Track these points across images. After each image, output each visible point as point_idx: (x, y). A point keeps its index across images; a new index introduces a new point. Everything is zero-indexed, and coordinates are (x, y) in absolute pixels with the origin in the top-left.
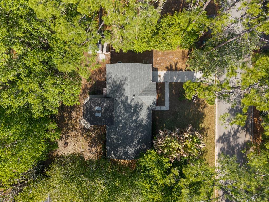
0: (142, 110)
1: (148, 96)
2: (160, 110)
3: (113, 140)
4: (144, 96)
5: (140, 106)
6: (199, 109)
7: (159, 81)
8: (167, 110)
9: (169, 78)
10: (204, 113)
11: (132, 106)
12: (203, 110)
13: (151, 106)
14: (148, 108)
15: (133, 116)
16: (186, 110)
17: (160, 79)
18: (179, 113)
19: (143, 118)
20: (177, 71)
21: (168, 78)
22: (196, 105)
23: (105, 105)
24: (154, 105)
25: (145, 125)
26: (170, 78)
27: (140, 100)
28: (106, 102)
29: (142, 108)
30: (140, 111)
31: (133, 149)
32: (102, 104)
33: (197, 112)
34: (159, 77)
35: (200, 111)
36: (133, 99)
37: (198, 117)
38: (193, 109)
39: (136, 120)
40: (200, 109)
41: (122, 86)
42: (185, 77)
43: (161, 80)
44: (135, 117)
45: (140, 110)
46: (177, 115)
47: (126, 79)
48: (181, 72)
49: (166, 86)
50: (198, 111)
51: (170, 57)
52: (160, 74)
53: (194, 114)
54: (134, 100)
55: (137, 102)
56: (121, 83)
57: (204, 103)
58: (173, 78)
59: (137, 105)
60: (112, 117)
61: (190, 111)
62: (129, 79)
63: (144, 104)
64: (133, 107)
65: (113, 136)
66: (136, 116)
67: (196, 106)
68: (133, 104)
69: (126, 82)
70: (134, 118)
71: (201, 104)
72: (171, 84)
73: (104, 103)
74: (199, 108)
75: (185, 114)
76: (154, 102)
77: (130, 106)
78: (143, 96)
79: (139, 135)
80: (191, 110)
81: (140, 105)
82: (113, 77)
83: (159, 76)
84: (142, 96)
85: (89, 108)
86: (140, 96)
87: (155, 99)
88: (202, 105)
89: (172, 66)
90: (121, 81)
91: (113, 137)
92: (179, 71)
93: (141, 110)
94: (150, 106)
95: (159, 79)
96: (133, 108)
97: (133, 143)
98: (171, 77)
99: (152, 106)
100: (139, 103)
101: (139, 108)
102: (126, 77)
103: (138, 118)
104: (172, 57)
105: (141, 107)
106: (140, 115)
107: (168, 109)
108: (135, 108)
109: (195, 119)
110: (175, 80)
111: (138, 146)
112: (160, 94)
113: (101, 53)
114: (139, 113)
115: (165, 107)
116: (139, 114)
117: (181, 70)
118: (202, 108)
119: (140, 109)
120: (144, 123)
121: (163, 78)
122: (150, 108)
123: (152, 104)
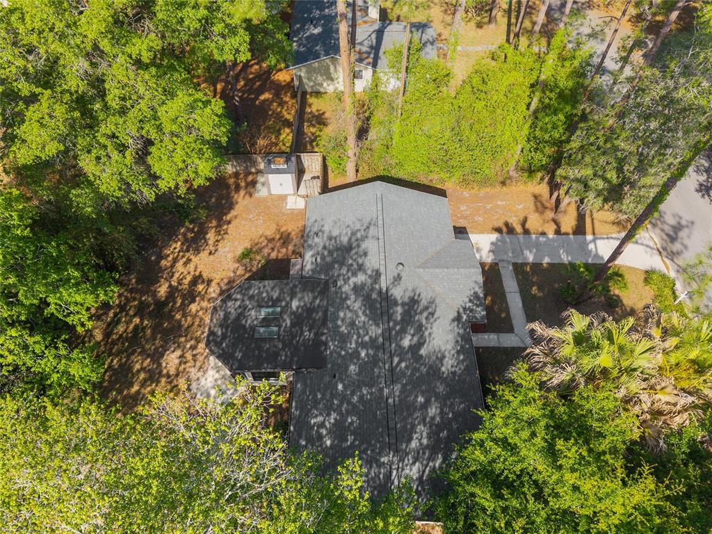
0: (435, 320)
1: (451, 271)
3: (320, 437)
4: (437, 270)
5: (426, 308)
11: (395, 300)
13: (465, 309)
14: (458, 319)
15: (403, 331)
19: (443, 349)
21: (508, 254)
23: (295, 304)
24: (478, 306)
25: (454, 373)
26: (513, 254)
28: (299, 295)
29: (433, 314)
30: (427, 323)
31: (414, 471)
32: (283, 304)
36: (398, 278)
39: (416, 348)
41: (359, 246)
42: (559, 250)
44: (409, 337)
45: (426, 319)
47: (370, 224)
49: (503, 271)
51: (499, 203)
52: (479, 244)
54: (402, 282)
55: (414, 290)
56: (353, 239)
58: (523, 254)
59: (413, 302)
60: (318, 344)
62: (380, 222)
63: (443, 300)
64: (400, 302)
65: (320, 419)
66: (413, 336)
68: (399, 294)
69: (372, 231)
70: (406, 342)
72: (519, 269)
73: (291, 300)
76: (476, 293)
77: (387, 300)
78: (431, 270)
79: (433, 411)
81: (424, 303)
82: (326, 228)
83: (476, 249)
84: (427, 270)
85: (233, 317)
86: (422, 270)
87: (476, 282)
90: (354, 233)
91: (322, 425)
93: (432, 320)
94: (462, 311)
96: (399, 308)
97: (410, 439)
98: (516, 250)
99: (471, 311)
100: (423, 294)
101: (423, 311)
102: (372, 219)
103: (420, 344)
104: (504, 203)
105: (430, 310)
106: (430, 334)
108: (406, 307)
110: (531, 258)
111: (431, 459)
113: (294, 195)
114: (426, 329)
115: (514, 335)
116: (427, 333)
119: (425, 314)
120: (448, 365)
121: (490, 254)
122: (465, 317)
123: (470, 301)
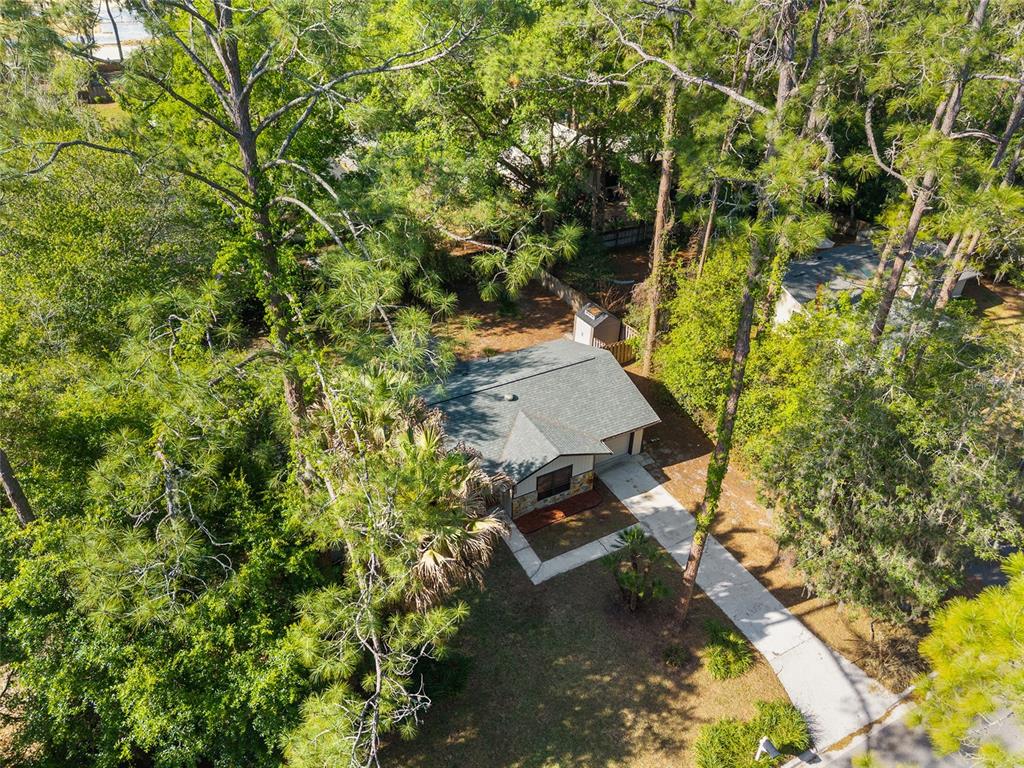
0: (474, 442)
2: (513, 549)
4: (532, 426)
5: (485, 432)
6: (630, 717)
7: (628, 501)
8: (529, 574)
9: (667, 530)
10: (629, 753)
11: (470, 402)
12: (643, 739)
13: (509, 465)
16: (581, 657)
17: (638, 503)
18: (544, 629)
20: (722, 544)
21: (666, 526)
22: (640, 688)
26: (671, 532)
27: (508, 422)
29: (480, 438)
30: (464, 436)
33: (608, 711)
34: (643, 495)
35: (623, 725)
36: (499, 398)
37: (587, 732)
38: (609, 683)
40: (635, 722)
42: (723, 580)
43: (635, 506)
45: (469, 434)
46: (534, 627)
48: (732, 559)
50: (618, 720)
52: (656, 497)
53: (592, 700)
54: (498, 403)
55: (496, 415)
57: (685, 729)
58: (683, 541)
59: (483, 418)
61: (590, 677)
63: (505, 443)
64: (471, 406)
67: (636, 691)
68: (480, 403)
71: (664, 714)
74: (637, 712)
75: (561, 661)
77: (466, 396)
80: (598, 677)
81: (490, 428)
83: (647, 494)
84: (527, 420)
86: (524, 416)
88: (663, 721)
89: (721, 518)
92: (729, 549)
93: (470, 439)
94: (504, 465)
95: (636, 498)
96: (463, 408)
98: (678, 535)
99: (511, 472)
100: (498, 424)
101: (477, 428)
105: (484, 436)
107: (536, 581)
108: (469, 413)
109: (566, 723)
110: (679, 552)
112: (580, 524)
114: (456, 436)
115: (537, 562)
117: (739, 556)
118: (649, 728)
119: (475, 434)
121: (652, 510)
